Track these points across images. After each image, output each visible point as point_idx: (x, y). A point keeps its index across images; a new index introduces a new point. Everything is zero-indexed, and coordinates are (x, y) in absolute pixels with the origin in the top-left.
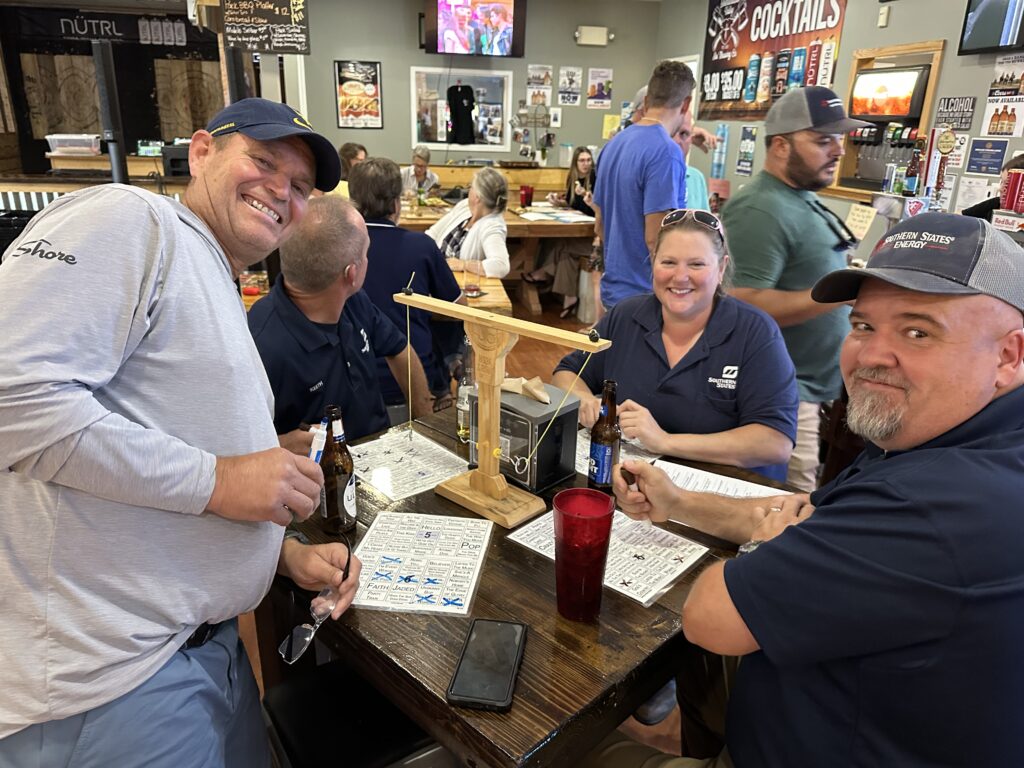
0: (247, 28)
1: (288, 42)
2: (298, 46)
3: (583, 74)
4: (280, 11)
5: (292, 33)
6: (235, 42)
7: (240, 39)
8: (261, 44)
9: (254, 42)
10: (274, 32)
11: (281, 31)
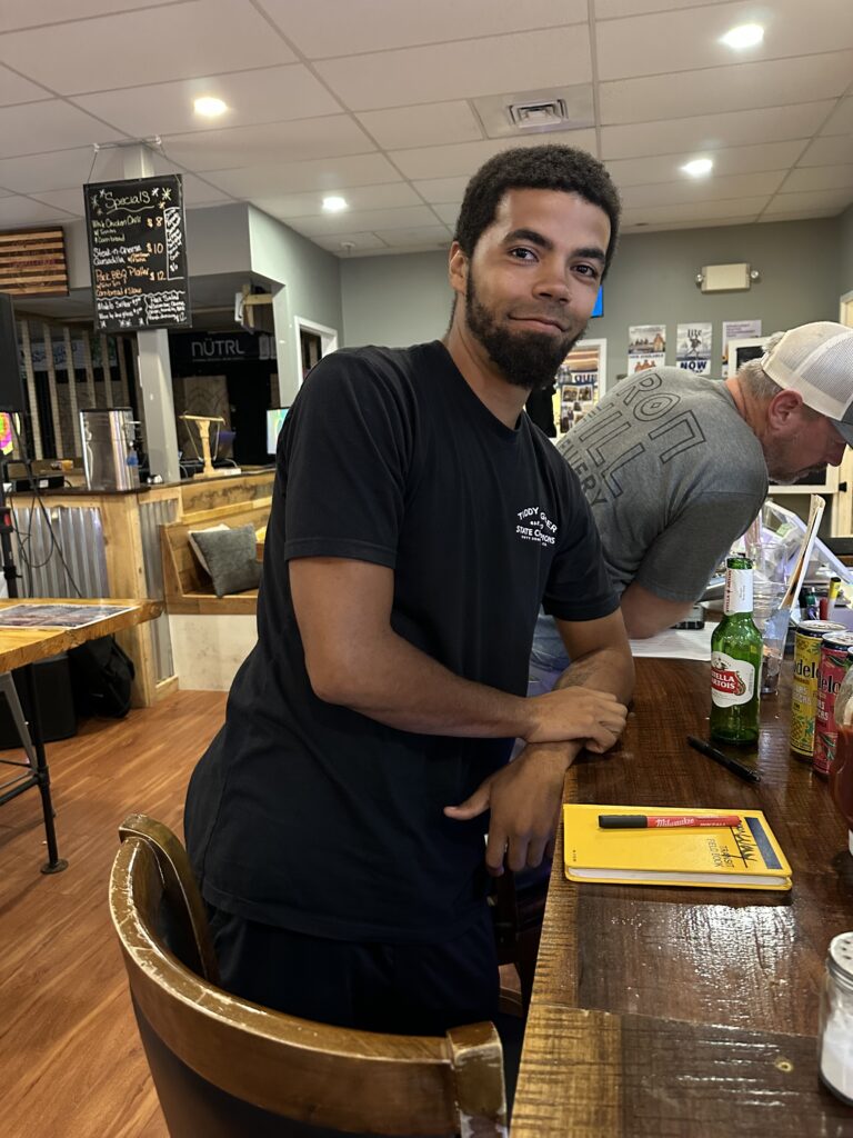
0: (120, 302)
1: (164, 313)
2: (176, 317)
3: (713, 332)
4: (156, 276)
5: (170, 302)
6: (106, 321)
7: (112, 316)
8: (134, 319)
9: (127, 318)
10: (149, 303)
11: (156, 301)
